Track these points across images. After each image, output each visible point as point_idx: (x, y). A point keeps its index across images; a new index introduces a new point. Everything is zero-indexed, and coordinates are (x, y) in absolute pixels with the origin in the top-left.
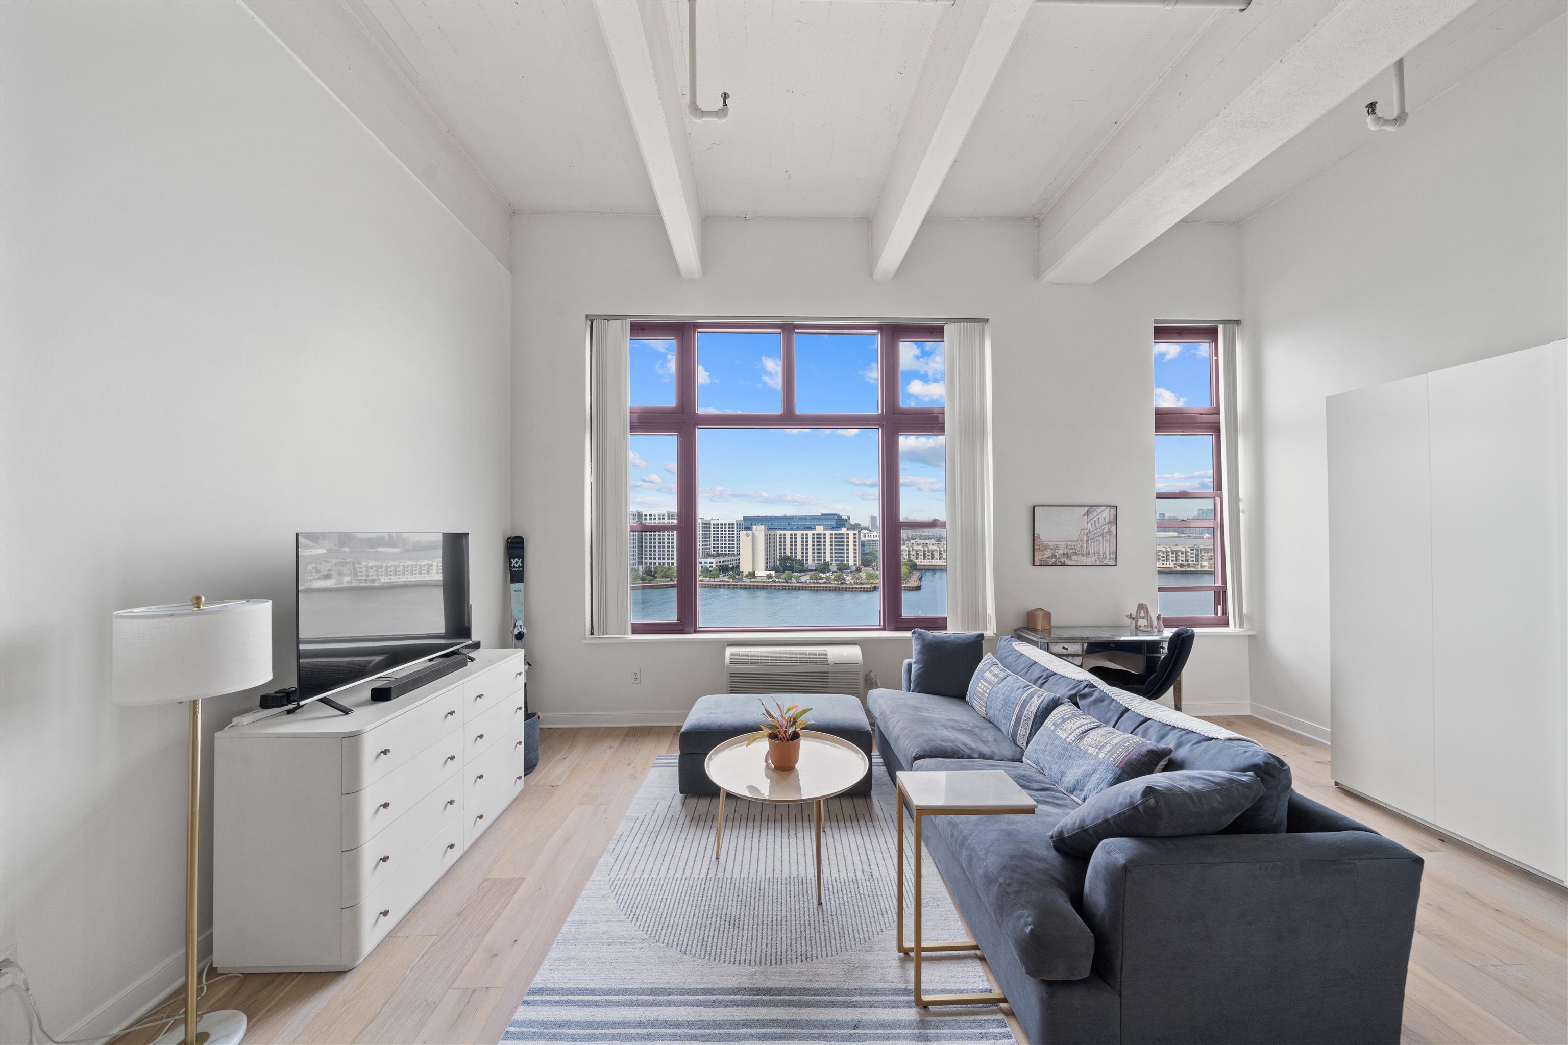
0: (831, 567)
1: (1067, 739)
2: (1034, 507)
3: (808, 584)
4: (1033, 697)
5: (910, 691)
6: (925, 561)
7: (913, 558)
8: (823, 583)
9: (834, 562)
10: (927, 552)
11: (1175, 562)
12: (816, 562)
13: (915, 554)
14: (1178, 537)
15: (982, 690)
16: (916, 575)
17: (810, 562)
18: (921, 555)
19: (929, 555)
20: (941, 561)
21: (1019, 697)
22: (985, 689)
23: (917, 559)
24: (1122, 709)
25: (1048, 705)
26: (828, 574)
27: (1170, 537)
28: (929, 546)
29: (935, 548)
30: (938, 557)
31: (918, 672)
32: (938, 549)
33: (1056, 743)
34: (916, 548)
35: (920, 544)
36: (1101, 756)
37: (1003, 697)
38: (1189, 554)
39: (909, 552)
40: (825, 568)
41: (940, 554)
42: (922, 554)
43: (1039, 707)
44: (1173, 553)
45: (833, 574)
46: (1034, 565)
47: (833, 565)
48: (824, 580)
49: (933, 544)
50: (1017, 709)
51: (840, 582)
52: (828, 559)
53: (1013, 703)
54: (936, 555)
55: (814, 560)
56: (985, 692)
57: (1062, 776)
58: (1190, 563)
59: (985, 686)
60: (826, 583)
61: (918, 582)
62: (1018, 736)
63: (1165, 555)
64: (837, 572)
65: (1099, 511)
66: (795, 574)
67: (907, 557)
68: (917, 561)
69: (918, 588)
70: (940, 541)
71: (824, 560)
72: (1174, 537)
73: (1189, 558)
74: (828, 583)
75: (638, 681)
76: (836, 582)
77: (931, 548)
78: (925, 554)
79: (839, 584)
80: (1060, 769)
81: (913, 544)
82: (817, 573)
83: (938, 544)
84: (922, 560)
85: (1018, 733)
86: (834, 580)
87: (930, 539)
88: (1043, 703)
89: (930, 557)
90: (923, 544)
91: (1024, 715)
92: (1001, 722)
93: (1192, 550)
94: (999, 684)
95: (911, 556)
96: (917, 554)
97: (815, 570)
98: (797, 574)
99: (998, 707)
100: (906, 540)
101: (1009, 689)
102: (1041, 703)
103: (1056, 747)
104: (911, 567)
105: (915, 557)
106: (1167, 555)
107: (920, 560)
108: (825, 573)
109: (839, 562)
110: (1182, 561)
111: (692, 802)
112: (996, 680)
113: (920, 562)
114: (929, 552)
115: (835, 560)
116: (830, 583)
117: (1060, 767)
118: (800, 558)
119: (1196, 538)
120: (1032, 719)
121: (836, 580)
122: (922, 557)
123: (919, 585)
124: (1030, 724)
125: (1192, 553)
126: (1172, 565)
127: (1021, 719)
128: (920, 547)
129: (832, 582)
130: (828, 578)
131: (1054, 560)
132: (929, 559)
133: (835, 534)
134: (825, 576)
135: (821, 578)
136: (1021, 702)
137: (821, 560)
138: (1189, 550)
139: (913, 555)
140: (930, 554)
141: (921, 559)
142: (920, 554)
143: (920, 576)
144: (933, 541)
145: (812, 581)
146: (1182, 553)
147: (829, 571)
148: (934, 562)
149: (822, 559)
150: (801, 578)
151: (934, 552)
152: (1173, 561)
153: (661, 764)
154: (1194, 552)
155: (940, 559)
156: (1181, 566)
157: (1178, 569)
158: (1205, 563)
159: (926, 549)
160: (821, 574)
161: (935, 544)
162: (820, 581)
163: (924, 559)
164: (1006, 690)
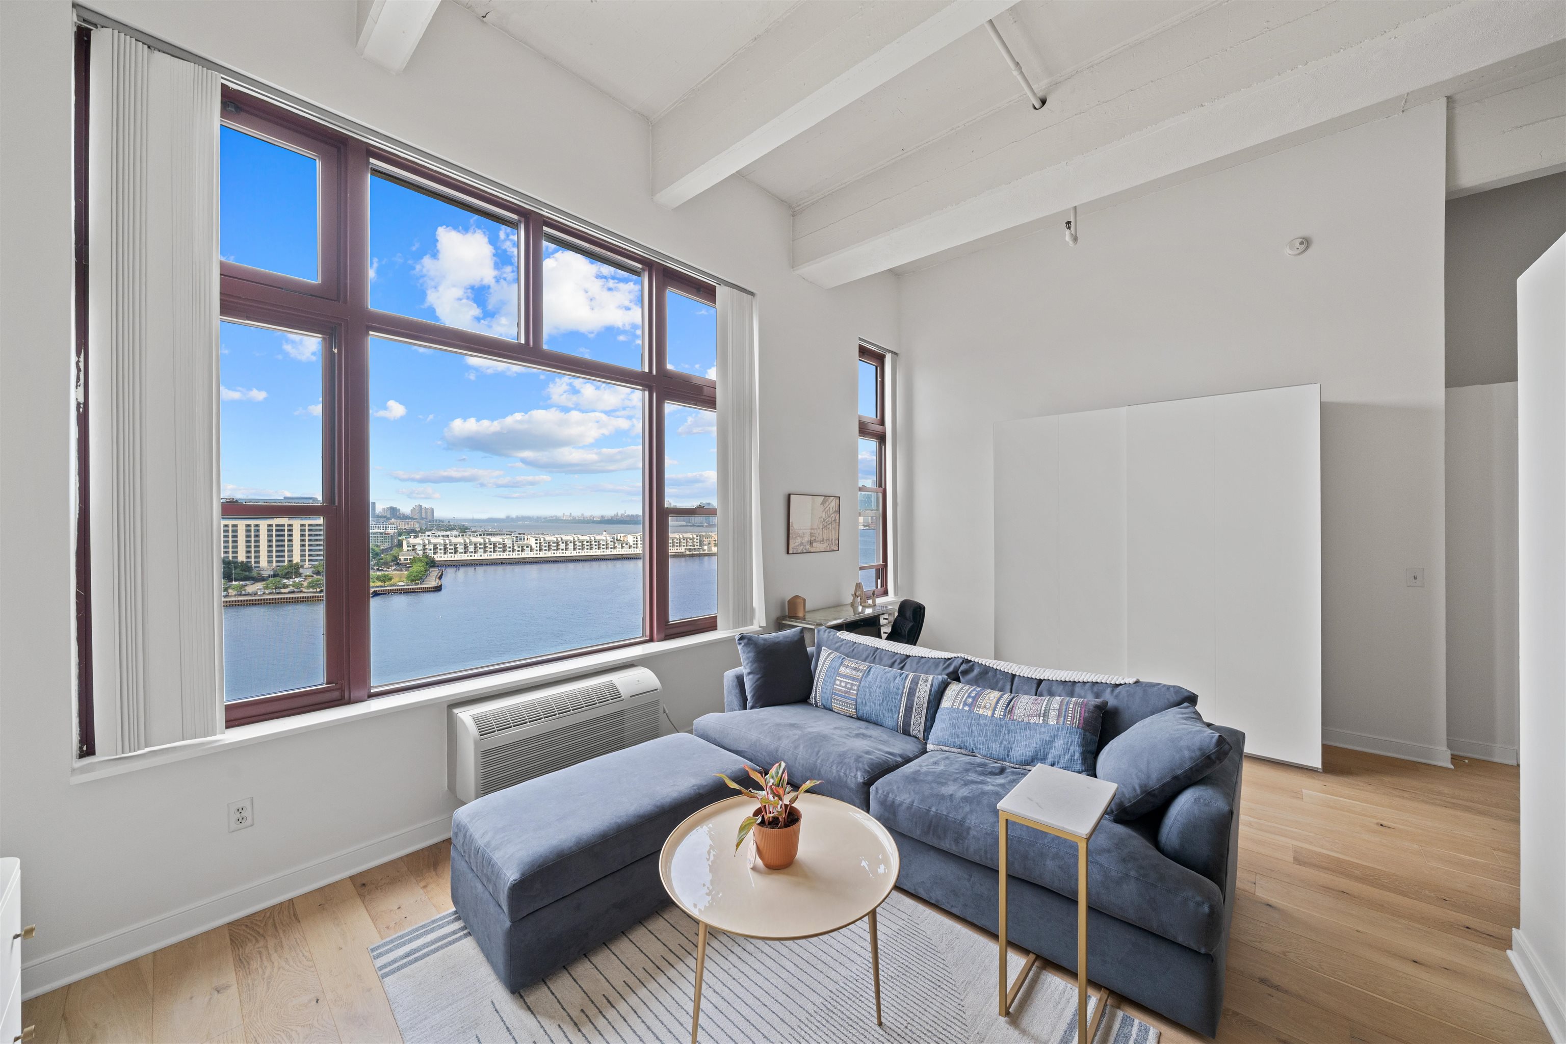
0: (301, 570)
1: (996, 716)
2: (789, 495)
3: (260, 595)
4: (917, 683)
5: (745, 708)
6: (446, 556)
7: (430, 553)
8: (289, 593)
9: (307, 563)
10: (448, 546)
11: (685, 547)
12: (274, 564)
13: (432, 548)
14: (686, 526)
15: (845, 687)
16: (435, 572)
17: (264, 563)
18: (441, 549)
19: (451, 549)
20: (466, 555)
21: (901, 687)
22: (848, 686)
23: (435, 553)
24: (1010, 676)
25: (939, 687)
26: (297, 580)
27: (680, 526)
28: (450, 538)
29: (460, 540)
30: (463, 551)
31: (757, 683)
32: (462, 541)
33: (982, 721)
34: (434, 540)
35: (439, 536)
36: (1052, 722)
37: (881, 690)
38: (695, 540)
39: (424, 546)
40: (293, 570)
41: (466, 547)
42: (443, 548)
43: (930, 691)
44: (684, 540)
45: (305, 579)
46: (788, 553)
47: (305, 566)
48: (291, 589)
49: (455, 536)
50: (904, 699)
51: (318, 590)
52: (297, 559)
53: (897, 694)
54: (461, 549)
55: (270, 562)
56: (851, 689)
57: (1008, 752)
58: (696, 547)
59: (847, 683)
60: (293, 592)
61: (437, 580)
62: (912, 726)
63: (678, 541)
64: (312, 576)
65: (830, 501)
66: (234, 583)
67: (422, 552)
68: (435, 556)
69: (438, 589)
70: (465, 532)
71: (290, 561)
72: (683, 526)
73: (695, 544)
74: (297, 592)
75: (249, 821)
76: (311, 590)
77: (454, 540)
78: (445, 549)
79: (317, 592)
80: (1003, 745)
81: (429, 536)
82: (277, 579)
83: (463, 535)
84: (443, 555)
85: (912, 723)
86: (308, 587)
87: (451, 530)
88: (934, 687)
89: (453, 551)
90: (443, 536)
91: (915, 703)
92: (884, 716)
93: (697, 536)
94: (866, 677)
95: (427, 551)
96: (435, 548)
97: (275, 576)
98: (237, 583)
99: (877, 702)
100: (419, 532)
101: (883, 680)
102: (932, 686)
103: (985, 725)
104: (427, 564)
105: (432, 551)
106: (680, 542)
107: (439, 555)
108: (292, 578)
109: (316, 563)
110: (691, 546)
111: (540, 996)
112: (861, 674)
113: (440, 557)
114: (451, 545)
115: (310, 560)
116: (301, 592)
117: (1001, 743)
118: (244, 560)
119: (699, 526)
120: (925, 705)
121: (312, 587)
122: (443, 551)
123: (439, 584)
124: (924, 711)
125: (697, 539)
126: (683, 550)
127: (912, 708)
128: (440, 540)
129: (304, 590)
130: (298, 586)
131: (802, 547)
132: (451, 553)
133: (309, 525)
134: (291, 583)
135: (285, 586)
136: (906, 691)
137: (284, 561)
138: (695, 536)
139: (430, 550)
140: (453, 547)
141: (441, 553)
142: (439, 548)
143: (440, 574)
144: (455, 533)
145: (267, 592)
146: (690, 539)
147: (299, 575)
148: (458, 557)
149: (286, 559)
150: (247, 588)
151: (458, 546)
152: (684, 546)
153: (394, 961)
154: (698, 538)
155: (465, 552)
156: (690, 550)
157: (688, 553)
158: (706, 548)
159: (447, 541)
160: (285, 581)
161: (459, 535)
162: (283, 590)
163: (445, 553)
164: (881, 681)
